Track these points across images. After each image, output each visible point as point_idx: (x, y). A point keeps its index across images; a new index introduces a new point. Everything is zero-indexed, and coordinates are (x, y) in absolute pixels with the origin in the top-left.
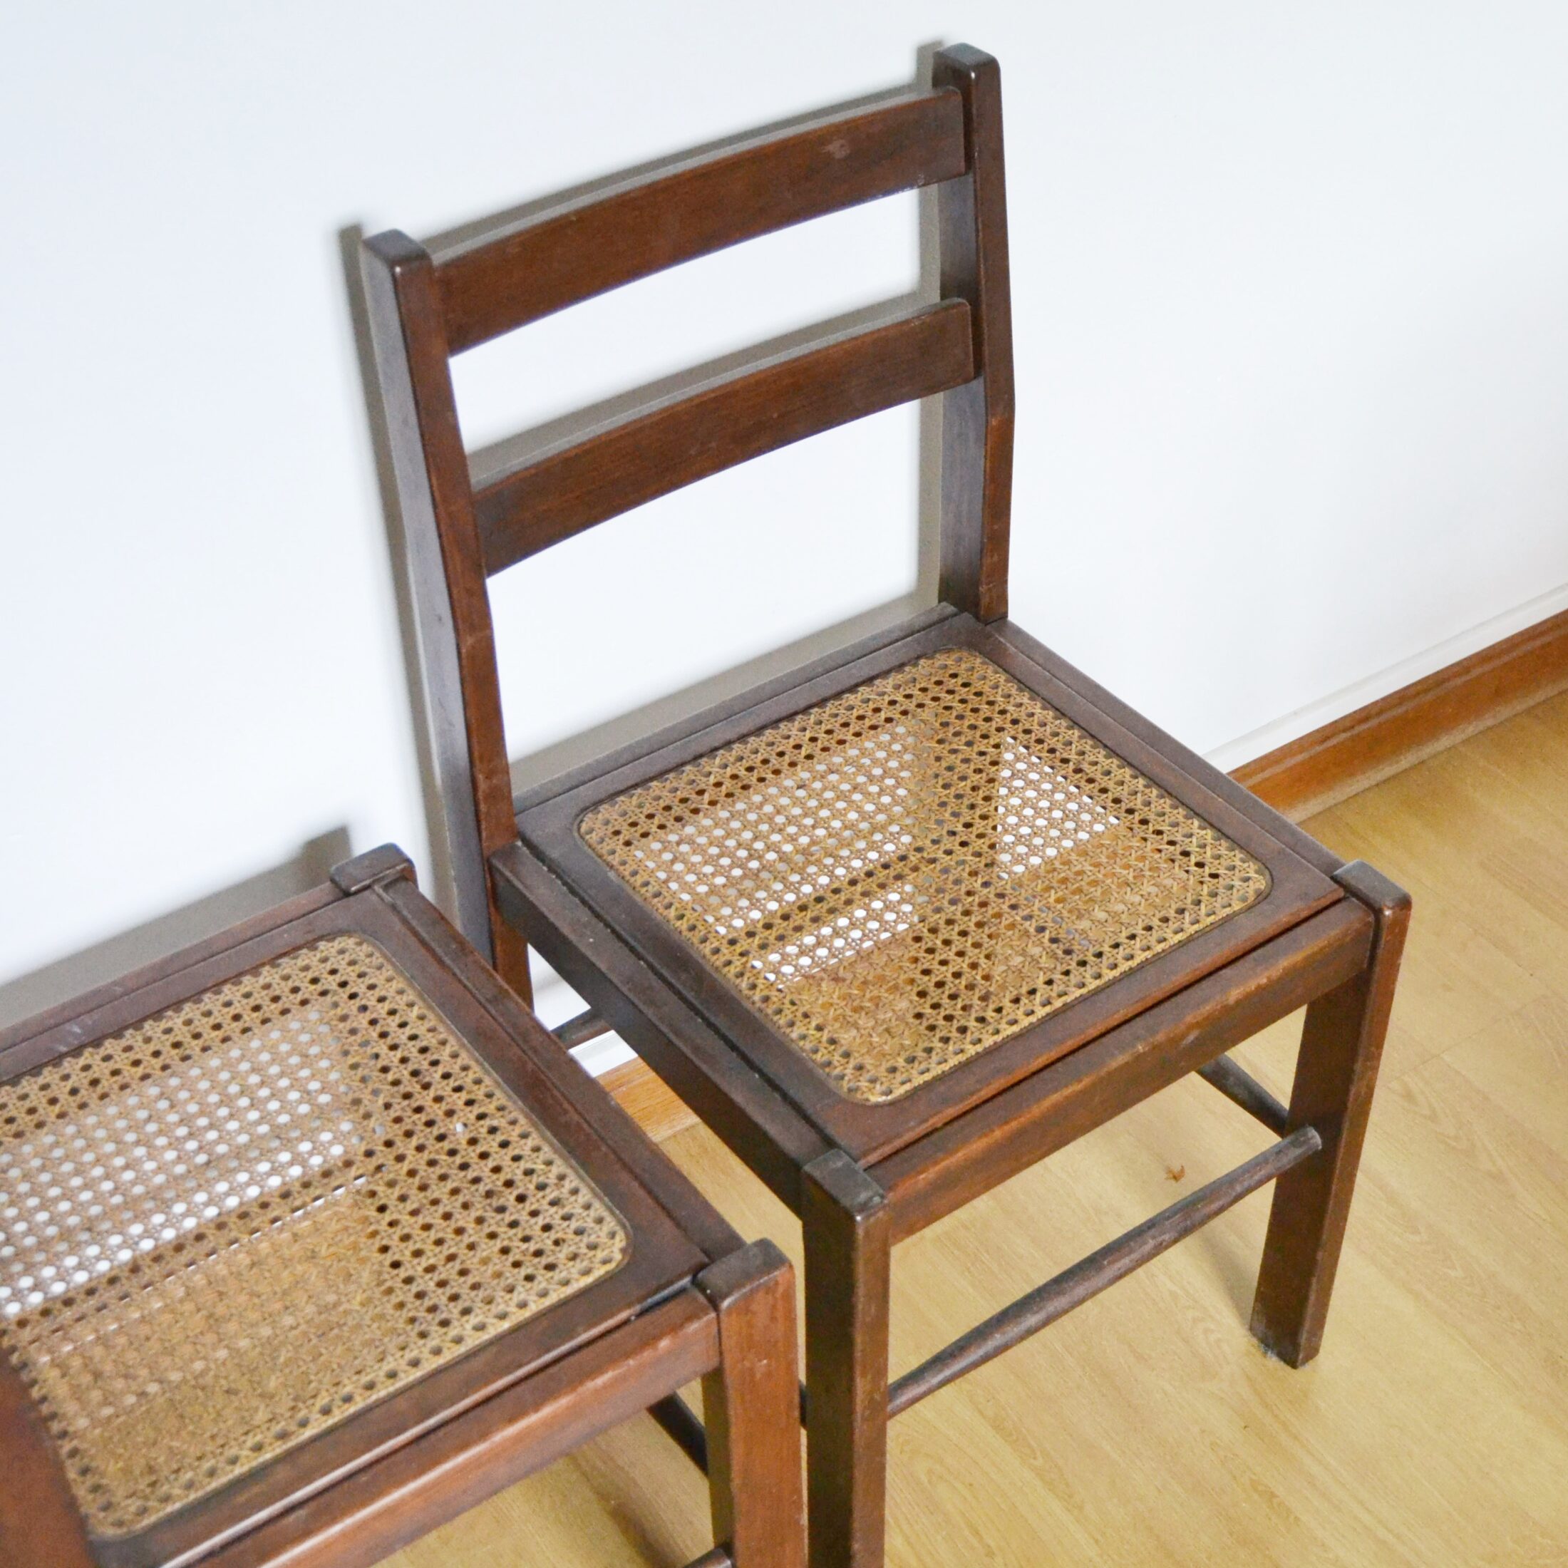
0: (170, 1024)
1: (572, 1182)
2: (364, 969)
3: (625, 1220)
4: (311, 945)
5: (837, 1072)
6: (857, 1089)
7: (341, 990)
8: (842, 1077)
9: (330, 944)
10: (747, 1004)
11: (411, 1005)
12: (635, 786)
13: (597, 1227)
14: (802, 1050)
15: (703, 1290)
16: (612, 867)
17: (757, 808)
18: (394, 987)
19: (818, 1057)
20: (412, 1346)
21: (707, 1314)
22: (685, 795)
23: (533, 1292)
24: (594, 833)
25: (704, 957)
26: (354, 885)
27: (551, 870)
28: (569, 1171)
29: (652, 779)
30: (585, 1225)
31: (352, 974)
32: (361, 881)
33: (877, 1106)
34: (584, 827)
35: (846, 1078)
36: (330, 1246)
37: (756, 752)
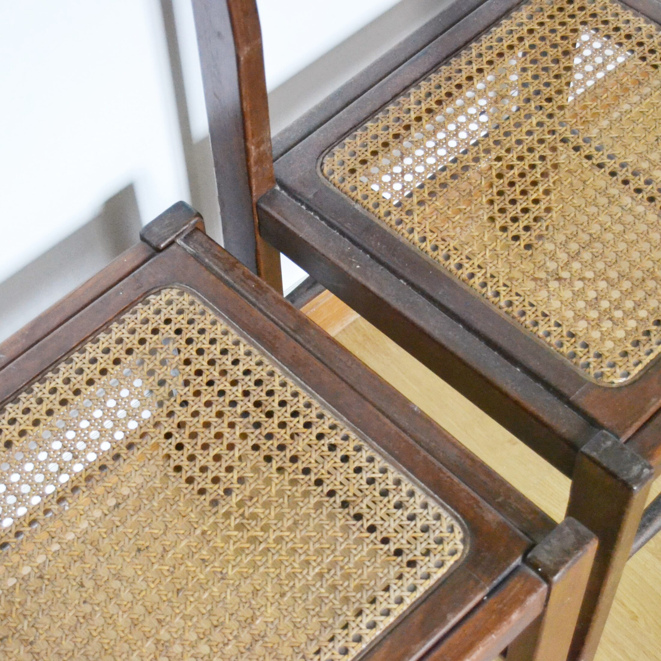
0: (53, 385)
1: (406, 486)
2: (191, 316)
3: (456, 513)
4: (143, 299)
5: (582, 361)
6: (602, 374)
7: (178, 337)
8: (588, 365)
9: (159, 298)
10: (495, 308)
11: (237, 343)
12: (355, 127)
13: (438, 523)
14: (549, 344)
15: (535, 567)
16: (357, 201)
17: (454, 135)
18: (219, 329)
19: (564, 349)
20: (325, 650)
21: (540, 587)
22: (396, 131)
23: (404, 588)
24: (336, 173)
25: (450, 271)
26: (162, 243)
27: (309, 208)
28: (402, 477)
29: (366, 120)
30: (427, 523)
31: (183, 322)
32: (166, 239)
33: (620, 388)
34: (326, 170)
35: (591, 366)
36: (233, 566)
37: (439, 87)
